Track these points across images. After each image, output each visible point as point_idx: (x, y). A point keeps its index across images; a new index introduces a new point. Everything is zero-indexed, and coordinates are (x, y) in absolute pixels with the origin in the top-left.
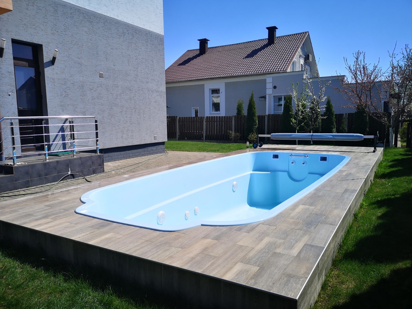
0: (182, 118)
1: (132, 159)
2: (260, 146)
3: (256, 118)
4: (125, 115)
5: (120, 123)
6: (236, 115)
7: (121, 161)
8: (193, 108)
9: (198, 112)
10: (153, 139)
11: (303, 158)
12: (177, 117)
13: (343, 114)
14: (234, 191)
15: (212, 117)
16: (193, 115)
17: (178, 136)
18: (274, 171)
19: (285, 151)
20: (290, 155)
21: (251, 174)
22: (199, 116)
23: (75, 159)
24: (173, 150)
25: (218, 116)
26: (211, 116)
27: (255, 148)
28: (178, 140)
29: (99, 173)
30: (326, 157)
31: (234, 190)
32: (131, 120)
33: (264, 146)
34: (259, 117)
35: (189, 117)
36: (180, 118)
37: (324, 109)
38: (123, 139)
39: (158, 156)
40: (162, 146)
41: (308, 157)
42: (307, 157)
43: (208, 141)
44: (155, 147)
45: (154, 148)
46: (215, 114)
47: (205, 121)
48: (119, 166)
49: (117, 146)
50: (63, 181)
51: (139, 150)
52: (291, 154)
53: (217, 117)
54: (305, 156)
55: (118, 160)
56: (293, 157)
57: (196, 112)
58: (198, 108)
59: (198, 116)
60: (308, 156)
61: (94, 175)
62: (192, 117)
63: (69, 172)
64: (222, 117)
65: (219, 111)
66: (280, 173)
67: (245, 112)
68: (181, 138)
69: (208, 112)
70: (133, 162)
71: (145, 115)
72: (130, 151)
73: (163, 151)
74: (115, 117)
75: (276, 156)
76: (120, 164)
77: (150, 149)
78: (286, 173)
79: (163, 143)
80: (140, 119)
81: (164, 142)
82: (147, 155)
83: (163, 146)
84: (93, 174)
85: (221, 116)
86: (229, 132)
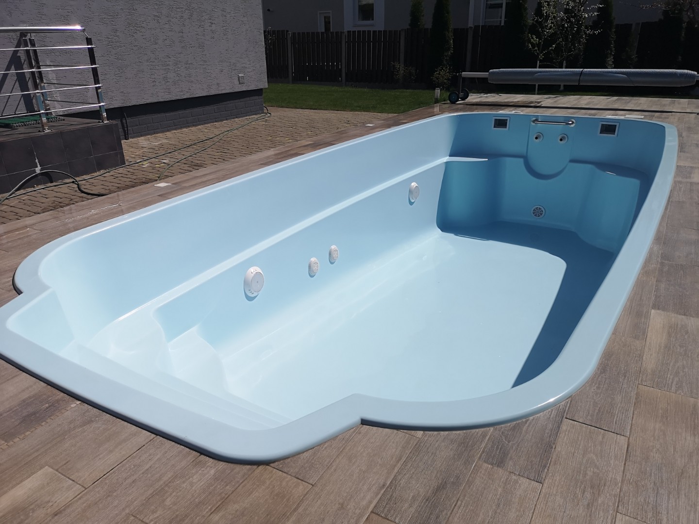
0: (299, 34)
1: (193, 129)
2: (463, 99)
3: (451, 34)
4: (167, 26)
5: (156, 46)
6: (409, 27)
7: (168, 134)
8: (320, 13)
9: (330, 22)
10: (237, 82)
11: (561, 126)
12: (287, 31)
13: (632, 25)
14: (411, 203)
15: (359, 32)
16: (322, 29)
17: (293, 73)
18: (495, 156)
19: (521, 112)
20: (534, 121)
21: (447, 163)
22: (331, 31)
23: (47, 135)
24: (282, 107)
25: (372, 29)
26: (357, 29)
27: (453, 102)
28: (293, 83)
29: (111, 167)
30: (615, 126)
31: (413, 201)
32: (182, 37)
33: (473, 98)
34: (455, 31)
35: (313, 33)
36: (294, 34)
37: (596, 14)
38: (168, 84)
39: (248, 122)
40: (257, 97)
41: (572, 126)
42: (570, 124)
43: (352, 85)
44: (241, 100)
45: (239, 103)
46: (365, 26)
47: (346, 42)
48: (161, 146)
49: (156, 101)
50: (24, 189)
51: (208, 108)
52: (534, 119)
53: (369, 32)
54: (566, 121)
55: (163, 132)
56: (539, 125)
57: (327, 23)
58: (329, 13)
59: (330, 29)
60: (573, 122)
61: (102, 172)
62: (318, 33)
63: (36, 169)
64: (380, 32)
65: (373, 20)
66: (508, 159)
67: (427, 21)
68: (299, 78)
69: (350, 22)
70: (193, 138)
71: (213, 25)
72: (188, 111)
73: (259, 110)
74: (143, 30)
75: (501, 123)
76: (166, 141)
77: (231, 104)
78: (521, 160)
79: (258, 92)
80: (204, 35)
81: (261, 89)
82: (225, 118)
83: (260, 97)
84: (99, 170)
85: (377, 29)
86: (394, 66)
